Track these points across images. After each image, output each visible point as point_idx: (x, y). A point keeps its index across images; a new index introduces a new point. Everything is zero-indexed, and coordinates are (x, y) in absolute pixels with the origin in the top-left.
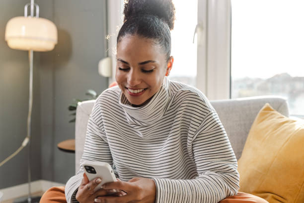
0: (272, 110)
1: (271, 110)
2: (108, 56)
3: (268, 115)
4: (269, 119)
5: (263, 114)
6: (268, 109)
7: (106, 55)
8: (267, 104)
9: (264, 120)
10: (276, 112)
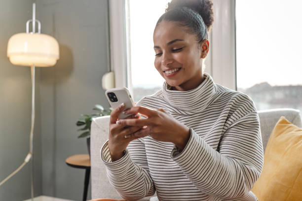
0: (289, 123)
1: (287, 123)
2: (110, 71)
3: (285, 128)
4: (287, 132)
5: (280, 127)
6: (284, 122)
7: (109, 70)
8: (282, 118)
9: (282, 133)
10: (292, 125)
